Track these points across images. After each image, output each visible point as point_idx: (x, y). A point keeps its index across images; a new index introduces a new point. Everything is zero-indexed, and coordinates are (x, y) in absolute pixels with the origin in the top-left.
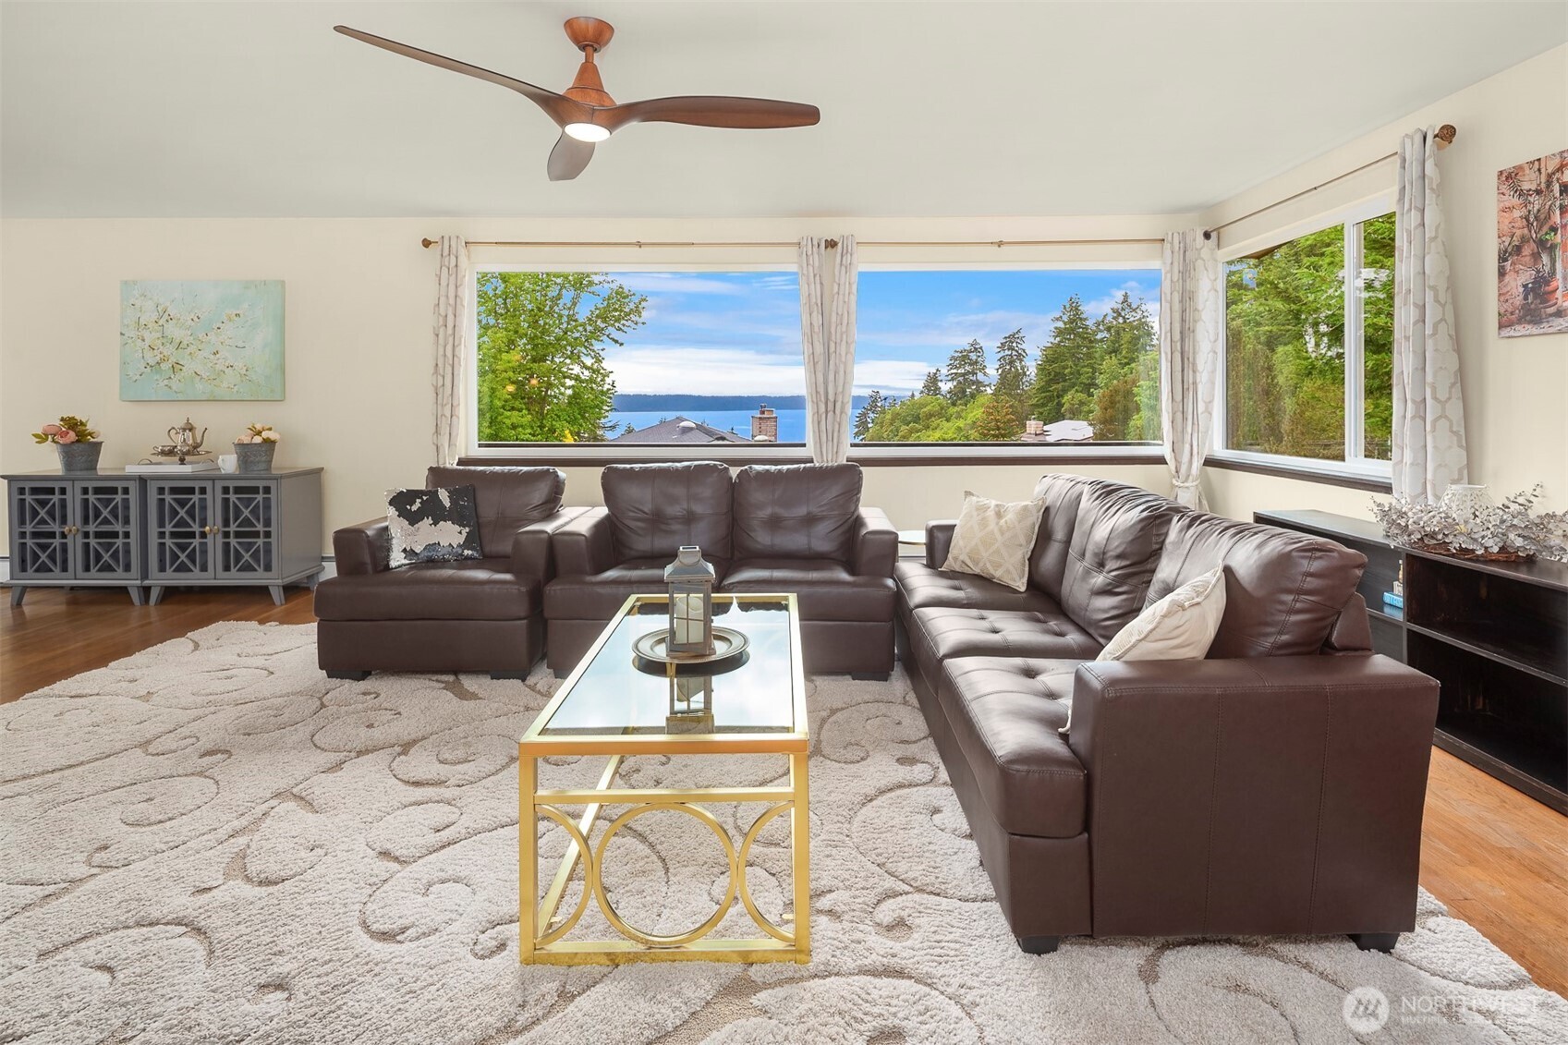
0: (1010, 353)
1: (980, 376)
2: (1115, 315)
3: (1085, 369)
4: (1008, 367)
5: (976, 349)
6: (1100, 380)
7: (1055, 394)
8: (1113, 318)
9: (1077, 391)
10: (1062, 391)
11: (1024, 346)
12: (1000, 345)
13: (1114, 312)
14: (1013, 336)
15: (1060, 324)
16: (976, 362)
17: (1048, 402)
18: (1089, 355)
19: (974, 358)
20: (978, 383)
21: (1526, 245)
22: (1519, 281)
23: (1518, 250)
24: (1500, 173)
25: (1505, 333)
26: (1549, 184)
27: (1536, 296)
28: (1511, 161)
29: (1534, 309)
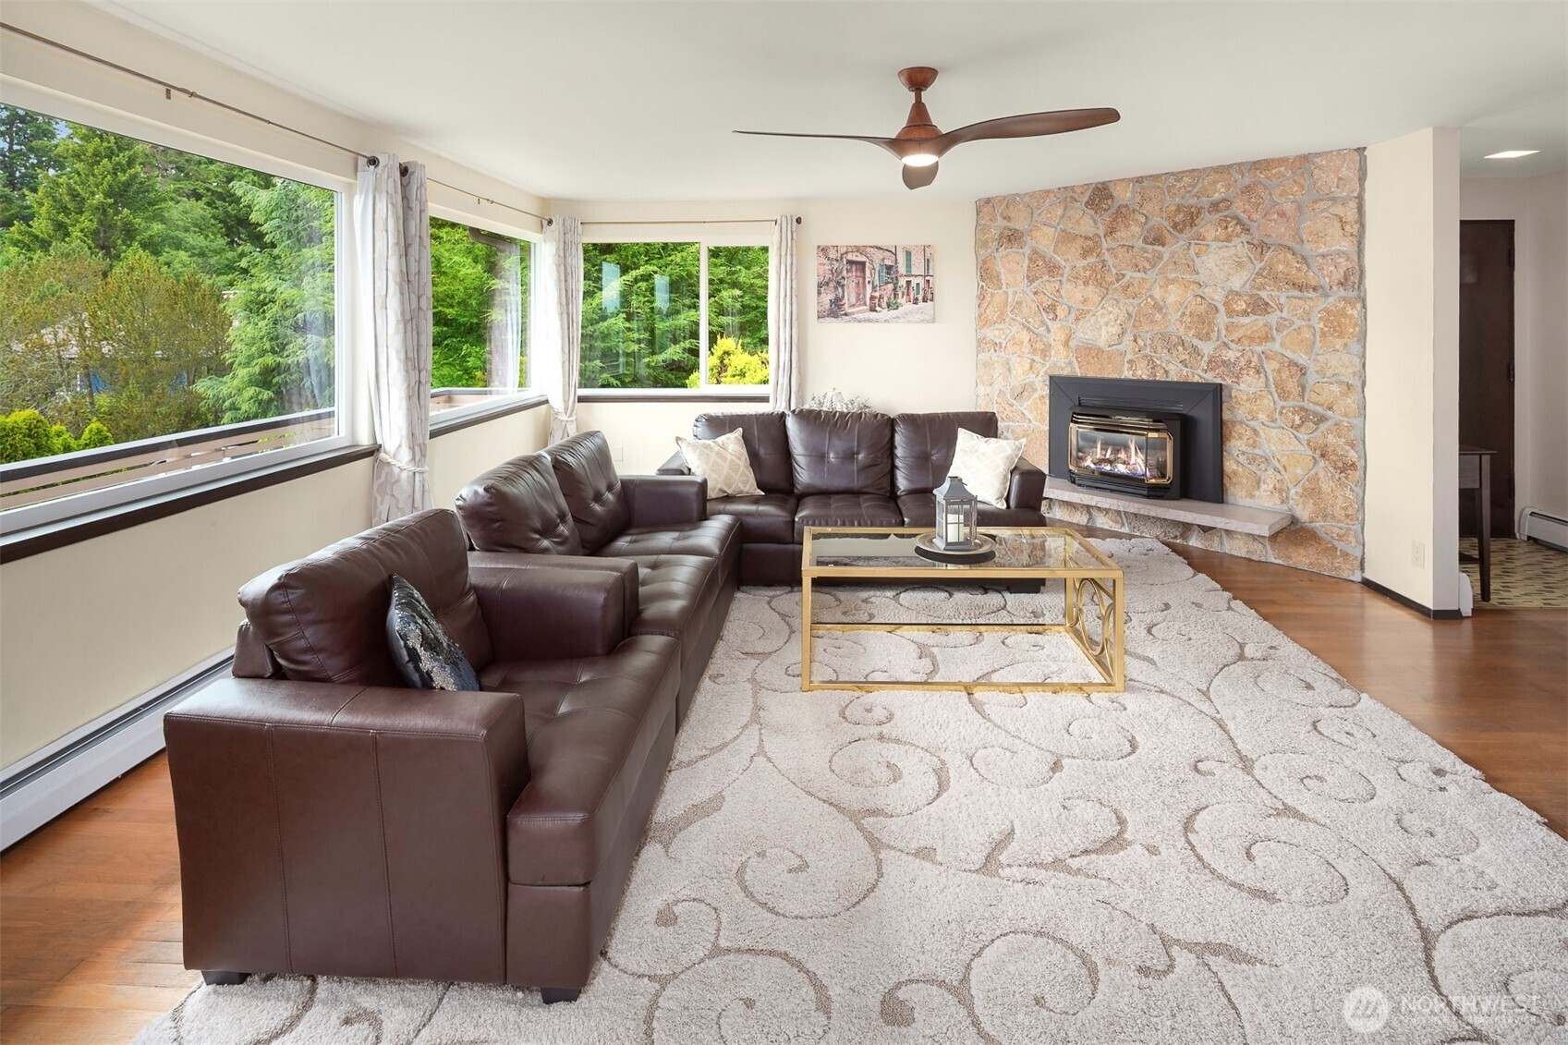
21: (832, 282)
22: (828, 297)
23: (827, 284)
24: (819, 247)
25: (820, 320)
26: (841, 259)
27: (836, 305)
28: (823, 244)
29: (835, 310)
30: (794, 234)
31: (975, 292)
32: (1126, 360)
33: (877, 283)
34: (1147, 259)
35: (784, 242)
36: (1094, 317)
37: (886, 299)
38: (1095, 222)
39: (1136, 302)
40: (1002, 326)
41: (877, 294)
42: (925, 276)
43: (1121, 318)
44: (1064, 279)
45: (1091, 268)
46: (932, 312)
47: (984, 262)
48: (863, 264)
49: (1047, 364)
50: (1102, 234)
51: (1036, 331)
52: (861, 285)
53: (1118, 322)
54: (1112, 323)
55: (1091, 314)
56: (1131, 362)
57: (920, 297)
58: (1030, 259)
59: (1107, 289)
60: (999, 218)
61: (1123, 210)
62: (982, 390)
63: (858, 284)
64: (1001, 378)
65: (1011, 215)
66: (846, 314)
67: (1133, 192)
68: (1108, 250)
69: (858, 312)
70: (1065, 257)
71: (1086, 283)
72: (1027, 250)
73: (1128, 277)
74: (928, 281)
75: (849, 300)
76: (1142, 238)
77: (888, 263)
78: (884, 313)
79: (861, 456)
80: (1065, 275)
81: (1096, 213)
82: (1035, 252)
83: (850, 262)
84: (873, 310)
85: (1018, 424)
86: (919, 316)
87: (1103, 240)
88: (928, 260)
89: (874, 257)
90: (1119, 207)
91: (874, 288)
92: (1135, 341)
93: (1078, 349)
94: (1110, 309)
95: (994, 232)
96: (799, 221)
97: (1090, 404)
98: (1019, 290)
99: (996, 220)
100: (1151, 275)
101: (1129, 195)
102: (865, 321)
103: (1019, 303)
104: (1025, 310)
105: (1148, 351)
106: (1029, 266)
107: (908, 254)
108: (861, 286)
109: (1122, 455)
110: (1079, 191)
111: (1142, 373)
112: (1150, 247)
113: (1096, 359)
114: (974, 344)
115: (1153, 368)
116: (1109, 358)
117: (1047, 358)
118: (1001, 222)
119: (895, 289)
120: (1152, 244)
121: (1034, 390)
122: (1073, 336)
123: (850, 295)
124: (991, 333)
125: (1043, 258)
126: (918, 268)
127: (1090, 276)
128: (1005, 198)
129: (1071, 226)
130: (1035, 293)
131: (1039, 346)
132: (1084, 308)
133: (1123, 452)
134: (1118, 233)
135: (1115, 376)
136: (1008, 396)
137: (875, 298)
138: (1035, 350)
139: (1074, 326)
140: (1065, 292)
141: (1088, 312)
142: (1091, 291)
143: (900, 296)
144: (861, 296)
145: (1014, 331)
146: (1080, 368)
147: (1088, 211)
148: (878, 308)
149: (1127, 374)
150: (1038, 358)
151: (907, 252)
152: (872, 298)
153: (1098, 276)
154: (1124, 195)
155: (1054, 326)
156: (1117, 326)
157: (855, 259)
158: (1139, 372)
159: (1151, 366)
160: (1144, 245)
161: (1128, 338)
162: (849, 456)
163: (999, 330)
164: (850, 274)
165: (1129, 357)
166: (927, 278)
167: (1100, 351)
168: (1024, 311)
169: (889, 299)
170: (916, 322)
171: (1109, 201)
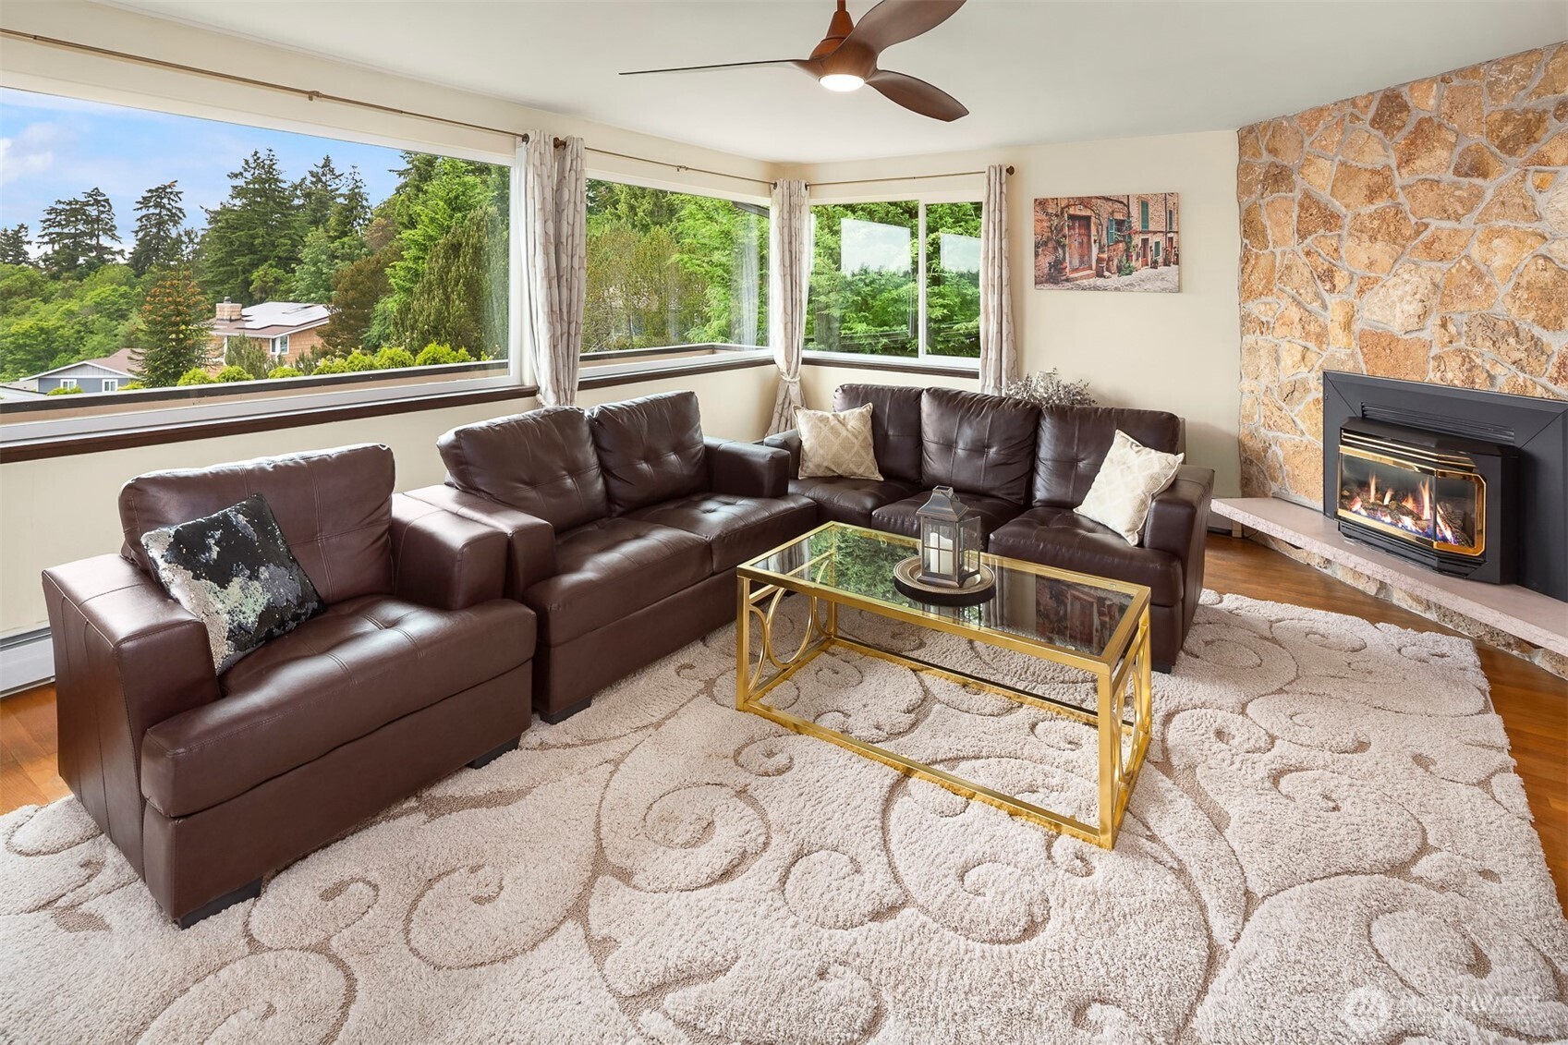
0: (157, 211)
1: (105, 241)
2: (314, 180)
3: (282, 240)
4: (154, 230)
5: (97, 202)
6: (305, 254)
7: (240, 268)
8: (312, 183)
9: (271, 266)
10: (249, 265)
11: (179, 205)
12: (141, 200)
13: (312, 176)
14: (165, 188)
15: (240, 182)
16: (98, 220)
17: (229, 278)
18: (285, 225)
19: (95, 213)
20: (101, 250)
21: (1050, 241)
22: (1046, 260)
23: (1046, 244)
24: (1036, 200)
25: (1038, 287)
26: (1062, 213)
27: (1056, 269)
28: (1041, 196)
29: (1054, 276)
30: (1004, 187)
31: (1237, 252)
32: (1432, 355)
33: (1105, 241)
34: (1461, 200)
35: (992, 196)
36: (1384, 289)
37: (1116, 262)
38: (1385, 149)
39: (1445, 266)
40: (1269, 299)
41: (1105, 256)
42: (1166, 233)
43: (1422, 290)
44: (1345, 233)
45: (1381, 215)
46: (1177, 278)
47: (1248, 212)
48: (1088, 219)
49: (1324, 354)
50: (1394, 166)
51: (1309, 308)
52: (1085, 245)
53: (1418, 296)
54: (1409, 298)
55: (1380, 284)
56: (1438, 358)
57: (1160, 259)
58: (1301, 206)
59: (1404, 247)
60: (1265, 153)
61: (1425, 126)
62: (1247, 384)
63: (1081, 244)
64: (1267, 370)
65: (1278, 146)
66: (1067, 280)
67: (1440, 98)
68: (1403, 188)
69: (1082, 278)
70: (1347, 201)
71: (1373, 239)
72: (1298, 194)
73: (1432, 228)
74: (1171, 239)
75: (1070, 263)
76: (1452, 167)
77: (1119, 216)
78: (1115, 280)
79: (993, 450)
80: (1347, 228)
81: (1385, 134)
82: (1307, 195)
83: (1072, 217)
84: (1100, 274)
85: (1287, 435)
86: (1159, 283)
87: (1396, 173)
88: (1171, 212)
89: (1102, 210)
90: (1420, 123)
91: (1101, 249)
92: (1444, 326)
93: (1363, 334)
94: (1406, 277)
95: (1259, 172)
96: (1011, 171)
97: (1378, 417)
98: (1288, 250)
99: (1261, 154)
100: (1468, 222)
101: (1432, 102)
102: (1090, 289)
103: (1289, 268)
104: (1296, 278)
105: (1462, 343)
106: (1299, 216)
107: (1144, 205)
108: (1085, 248)
109: (1409, 505)
110: (1361, 103)
111: (1453, 377)
112: (1465, 181)
113: (1388, 351)
114: (1238, 321)
115: (1470, 370)
116: (1407, 350)
117: (1324, 346)
118: (1266, 158)
119: (1127, 250)
120: (1467, 175)
121: (1307, 390)
122: (1357, 316)
123: (1071, 259)
124: (1257, 308)
125: (1317, 203)
126: (1157, 223)
127: (1379, 228)
128: (1269, 123)
129: (1352, 156)
130: (1308, 254)
131: (1313, 328)
132: (1373, 275)
133: (1411, 500)
134: (1418, 162)
135: (1414, 378)
136: (1276, 394)
137: (1103, 260)
138: (1308, 334)
139: (1357, 301)
140: (1346, 252)
141: (1377, 280)
142: (1380, 250)
143: (1134, 258)
144: (1086, 258)
145: (1283, 304)
146: (1366, 363)
147: (1375, 132)
148: (1106, 273)
149: (1433, 377)
150: (1312, 345)
151: (1143, 202)
152: (1099, 260)
153: (1393, 229)
154: (1427, 103)
155: (1332, 300)
156: (1415, 303)
157: (1078, 213)
158: (1450, 375)
159: (1467, 366)
160: (1456, 178)
161: (1433, 321)
162: (978, 449)
163: (1265, 304)
164: (1072, 232)
165: (1435, 351)
166: (1169, 235)
167: (1393, 339)
168: (1295, 280)
169: (1120, 261)
170: (1155, 291)
171: (1404, 115)
